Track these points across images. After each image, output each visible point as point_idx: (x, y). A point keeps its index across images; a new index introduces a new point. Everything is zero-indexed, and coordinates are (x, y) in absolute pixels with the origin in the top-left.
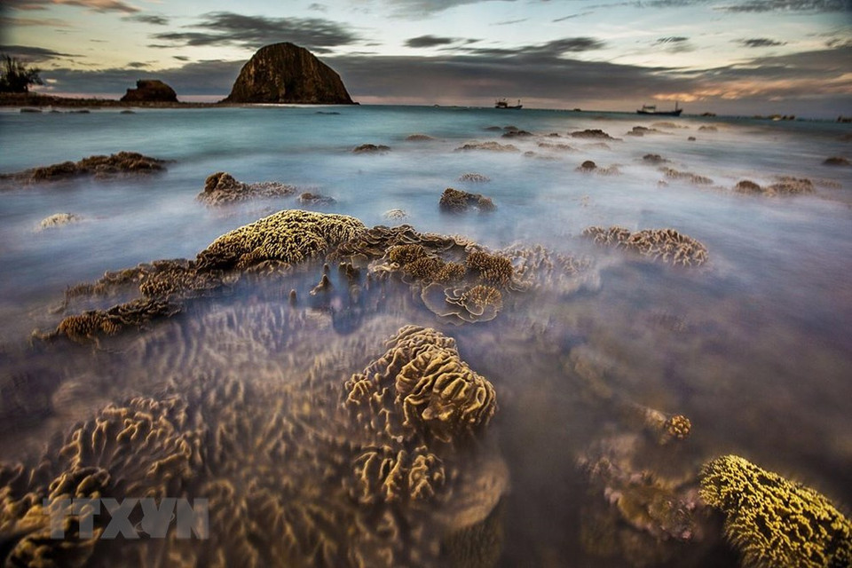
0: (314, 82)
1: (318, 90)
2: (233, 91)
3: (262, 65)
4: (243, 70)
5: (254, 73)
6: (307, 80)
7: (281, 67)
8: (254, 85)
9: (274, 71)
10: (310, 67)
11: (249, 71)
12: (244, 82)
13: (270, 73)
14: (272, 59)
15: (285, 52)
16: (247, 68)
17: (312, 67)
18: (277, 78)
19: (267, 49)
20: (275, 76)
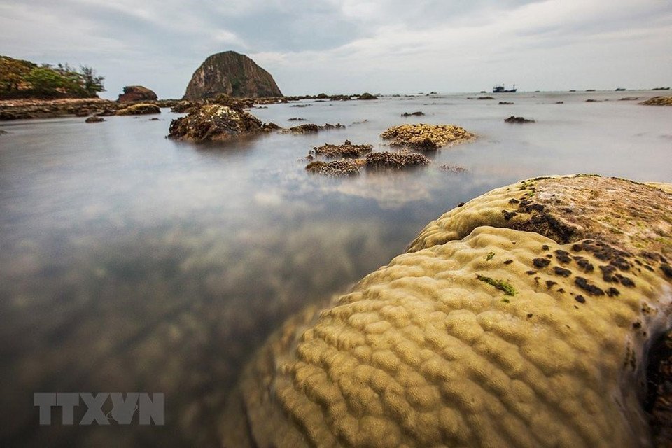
0: (255, 81)
1: (260, 88)
2: (187, 93)
3: (211, 70)
4: (194, 75)
5: (204, 76)
6: (248, 80)
7: (227, 71)
8: (205, 86)
9: (221, 75)
10: (251, 70)
11: (200, 75)
12: (195, 85)
13: (218, 76)
14: (219, 64)
15: (230, 59)
16: (197, 73)
17: (252, 69)
18: (224, 80)
19: (215, 57)
20: (222, 78)
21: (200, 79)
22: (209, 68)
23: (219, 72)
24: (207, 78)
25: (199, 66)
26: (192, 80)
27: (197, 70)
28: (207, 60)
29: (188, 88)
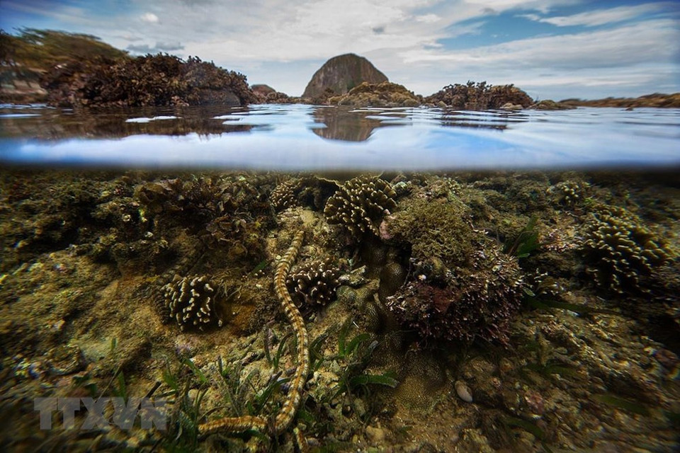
4: (314, 75)
7: (345, 73)
8: (323, 87)
9: (338, 76)
10: (368, 73)
11: (319, 76)
12: (314, 85)
13: (336, 77)
14: (339, 66)
15: (349, 61)
16: (317, 74)
17: (369, 71)
18: (341, 82)
19: (335, 60)
20: (339, 80)
21: (319, 80)
22: (329, 70)
23: (337, 73)
24: (326, 79)
25: (319, 68)
26: (312, 81)
27: (317, 72)
28: (328, 62)
29: (307, 88)
